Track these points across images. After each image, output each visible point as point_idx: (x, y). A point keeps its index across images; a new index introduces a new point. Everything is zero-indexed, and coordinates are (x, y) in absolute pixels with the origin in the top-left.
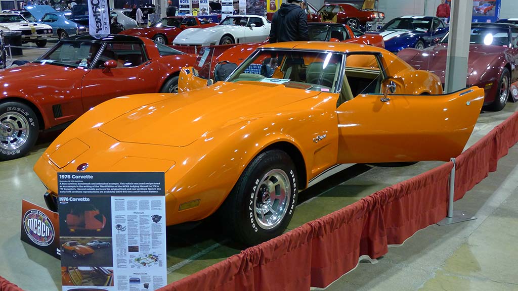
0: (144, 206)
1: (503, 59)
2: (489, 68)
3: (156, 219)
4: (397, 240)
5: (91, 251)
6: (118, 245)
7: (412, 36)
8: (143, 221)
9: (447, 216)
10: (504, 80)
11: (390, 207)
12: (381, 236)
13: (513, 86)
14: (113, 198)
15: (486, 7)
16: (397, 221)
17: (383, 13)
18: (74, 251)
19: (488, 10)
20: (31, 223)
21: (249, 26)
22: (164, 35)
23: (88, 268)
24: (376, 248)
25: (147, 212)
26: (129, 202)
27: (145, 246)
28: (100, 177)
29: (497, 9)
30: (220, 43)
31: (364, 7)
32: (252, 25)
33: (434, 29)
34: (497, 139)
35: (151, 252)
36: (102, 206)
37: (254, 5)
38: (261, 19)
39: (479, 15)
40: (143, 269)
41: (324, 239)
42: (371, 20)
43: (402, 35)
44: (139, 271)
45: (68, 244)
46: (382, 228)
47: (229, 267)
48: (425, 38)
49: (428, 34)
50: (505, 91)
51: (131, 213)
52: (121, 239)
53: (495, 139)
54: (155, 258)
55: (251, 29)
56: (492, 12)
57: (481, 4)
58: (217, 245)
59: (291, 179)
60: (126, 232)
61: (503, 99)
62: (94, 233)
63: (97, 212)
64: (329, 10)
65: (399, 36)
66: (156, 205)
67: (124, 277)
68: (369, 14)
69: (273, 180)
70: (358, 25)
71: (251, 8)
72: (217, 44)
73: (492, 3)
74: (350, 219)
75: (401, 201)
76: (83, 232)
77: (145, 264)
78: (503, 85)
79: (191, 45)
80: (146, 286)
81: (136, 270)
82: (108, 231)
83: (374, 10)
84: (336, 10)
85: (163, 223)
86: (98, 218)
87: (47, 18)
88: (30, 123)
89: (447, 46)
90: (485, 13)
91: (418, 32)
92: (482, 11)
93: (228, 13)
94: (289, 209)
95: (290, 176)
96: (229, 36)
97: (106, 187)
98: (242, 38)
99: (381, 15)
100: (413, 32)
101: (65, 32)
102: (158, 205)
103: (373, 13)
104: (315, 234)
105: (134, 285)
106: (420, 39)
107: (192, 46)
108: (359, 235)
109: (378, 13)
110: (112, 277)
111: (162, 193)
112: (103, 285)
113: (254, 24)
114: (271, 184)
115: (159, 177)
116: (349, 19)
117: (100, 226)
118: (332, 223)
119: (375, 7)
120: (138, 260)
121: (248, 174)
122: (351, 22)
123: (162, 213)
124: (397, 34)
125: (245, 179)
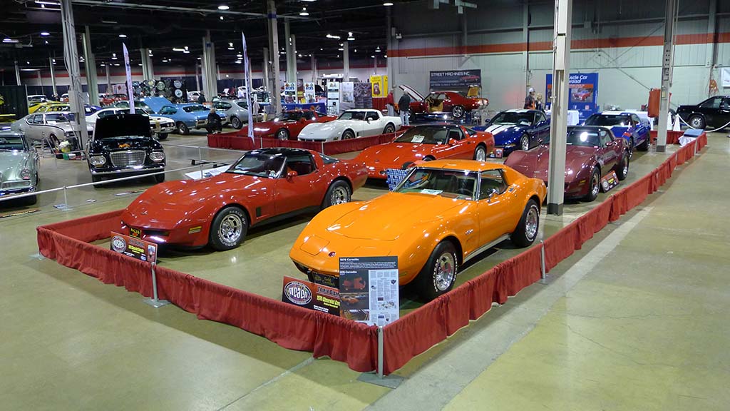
0: (386, 275)
1: (593, 160)
2: (583, 167)
3: (393, 282)
4: (512, 293)
5: (357, 300)
6: (372, 297)
7: (517, 130)
8: (386, 283)
9: (542, 278)
10: (595, 176)
11: (508, 274)
12: (504, 290)
13: (603, 180)
14: (369, 271)
15: (584, 94)
16: (512, 282)
17: (487, 100)
18: (348, 301)
19: (587, 96)
20: (291, 291)
21: (367, 119)
22: (286, 129)
23: (355, 311)
24: (502, 297)
25: (388, 278)
26: (378, 273)
27: (388, 298)
28: (362, 260)
29: (594, 96)
30: (342, 138)
31: (468, 95)
32: (369, 119)
33: (536, 121)
34: (580, 227)
35: (390, 300)
36: (364, 275)
37: (363, 93)
38: (376, 113)
39: (577, 101)
40: (386, 310)
41: (475, 291)
42: (476, 107)
43: (509, 129)
44: (383, 311)
45: (344, 297)
46: (504, 284)
47: (435, 305)
48: (528, 131)
49: (532, 127)
50: (597, 185)
51: (379, 279)
52: (374, 293)
53: (578, 226)
54: (392, 304)
55: (368, 122)
56: (590, 99)
57: (579, 91)
58: (410, 301)
59: (454, 259)
60: (377, 290)
61: (594, 192)
62: (359, 291)
63: (361, 279)
64: (434, 97)
65: (506, 130)
66: (393, 274)
67: (375, 315)
68: (474, 102)
69: (444, 259)
70: (463, 112)
71: (359, 96)
72: (340, 139)
73: (589, 90)
74: (488, 280)
75: (514, 269)
76: (352, 290)
77: (387, 307)
78: (594, 181)
79: (315, 140)
80: (387, 320)
81: (382, 311)
82: (367, 289)
83: (478, 96)
84: (442, 97)
85: (397, 284)
86: (362, 282)
87: (165, 110)
88: (242, 222)
89: (549, 147)
90: (583, 99)
91: (522, 125)
92: (581, 98)
93: (334, 99)
94: (453, 278)
95: (454, 257)
96: (350, 130)
97: (367, 265)
98: (361, 132)
99: (485, 102)
100: (518, 126)
101: (184, 124)
102: (394, 274)
103: (477, 100)
104: (471, 288)
105: (380, 319)
106: (524, 133)
107: (318, 141)
108: (493, 289)
109: (483, 99)
110: (368, 315)
111: (396, 268)
112: (363, 320)
113: (371, 118)
114: (442, 263)
115: (394, 259)
116: (455, 106)
117: (362, 287)
118: (479, 282)
119: (479, 94)
120: (383, 305)
121: (432, 256)
122: (457, 109)
123: (397, 279)
124: (504, 128)
125: (431, 259)
